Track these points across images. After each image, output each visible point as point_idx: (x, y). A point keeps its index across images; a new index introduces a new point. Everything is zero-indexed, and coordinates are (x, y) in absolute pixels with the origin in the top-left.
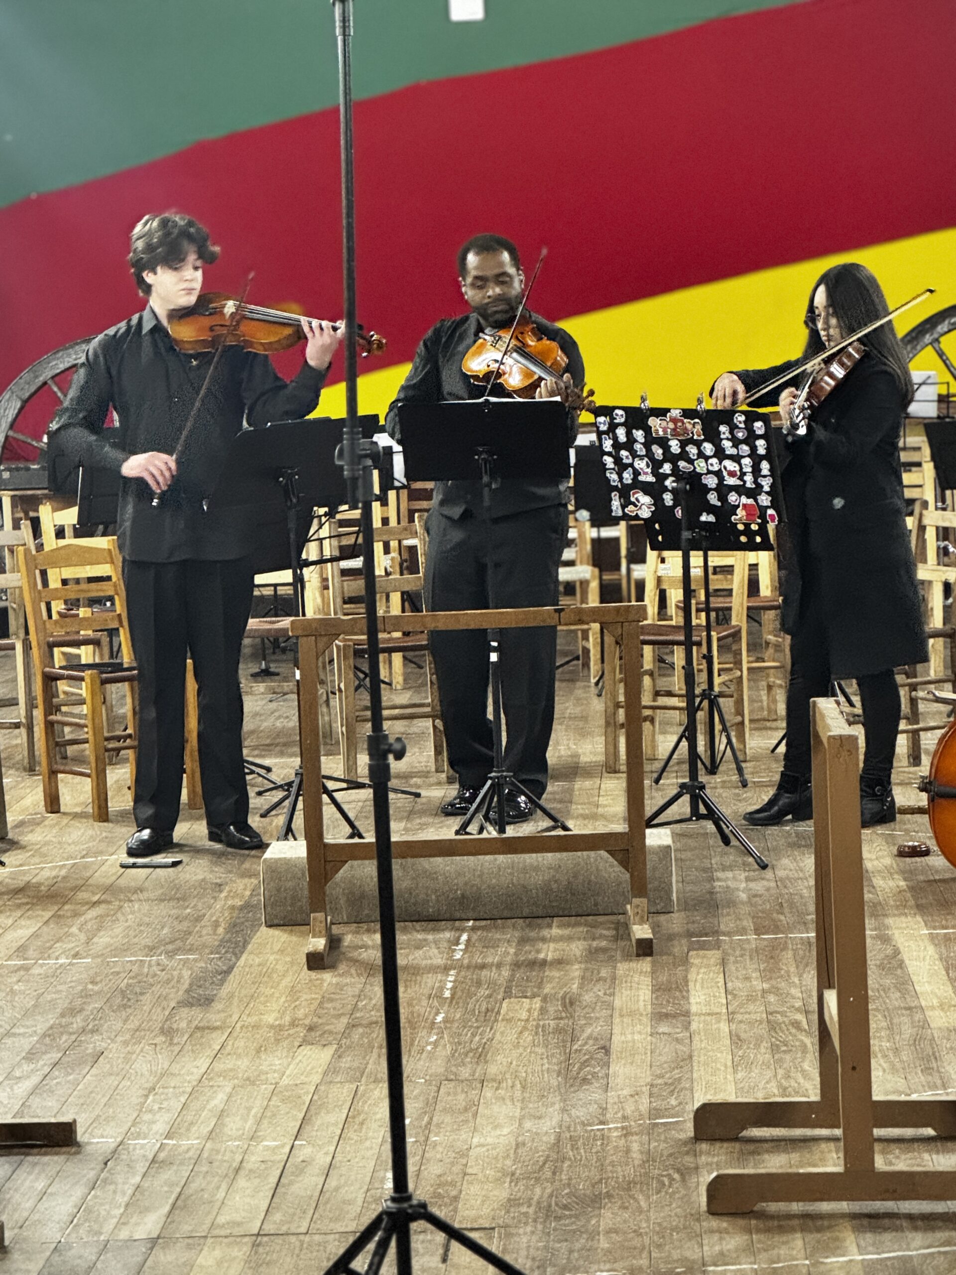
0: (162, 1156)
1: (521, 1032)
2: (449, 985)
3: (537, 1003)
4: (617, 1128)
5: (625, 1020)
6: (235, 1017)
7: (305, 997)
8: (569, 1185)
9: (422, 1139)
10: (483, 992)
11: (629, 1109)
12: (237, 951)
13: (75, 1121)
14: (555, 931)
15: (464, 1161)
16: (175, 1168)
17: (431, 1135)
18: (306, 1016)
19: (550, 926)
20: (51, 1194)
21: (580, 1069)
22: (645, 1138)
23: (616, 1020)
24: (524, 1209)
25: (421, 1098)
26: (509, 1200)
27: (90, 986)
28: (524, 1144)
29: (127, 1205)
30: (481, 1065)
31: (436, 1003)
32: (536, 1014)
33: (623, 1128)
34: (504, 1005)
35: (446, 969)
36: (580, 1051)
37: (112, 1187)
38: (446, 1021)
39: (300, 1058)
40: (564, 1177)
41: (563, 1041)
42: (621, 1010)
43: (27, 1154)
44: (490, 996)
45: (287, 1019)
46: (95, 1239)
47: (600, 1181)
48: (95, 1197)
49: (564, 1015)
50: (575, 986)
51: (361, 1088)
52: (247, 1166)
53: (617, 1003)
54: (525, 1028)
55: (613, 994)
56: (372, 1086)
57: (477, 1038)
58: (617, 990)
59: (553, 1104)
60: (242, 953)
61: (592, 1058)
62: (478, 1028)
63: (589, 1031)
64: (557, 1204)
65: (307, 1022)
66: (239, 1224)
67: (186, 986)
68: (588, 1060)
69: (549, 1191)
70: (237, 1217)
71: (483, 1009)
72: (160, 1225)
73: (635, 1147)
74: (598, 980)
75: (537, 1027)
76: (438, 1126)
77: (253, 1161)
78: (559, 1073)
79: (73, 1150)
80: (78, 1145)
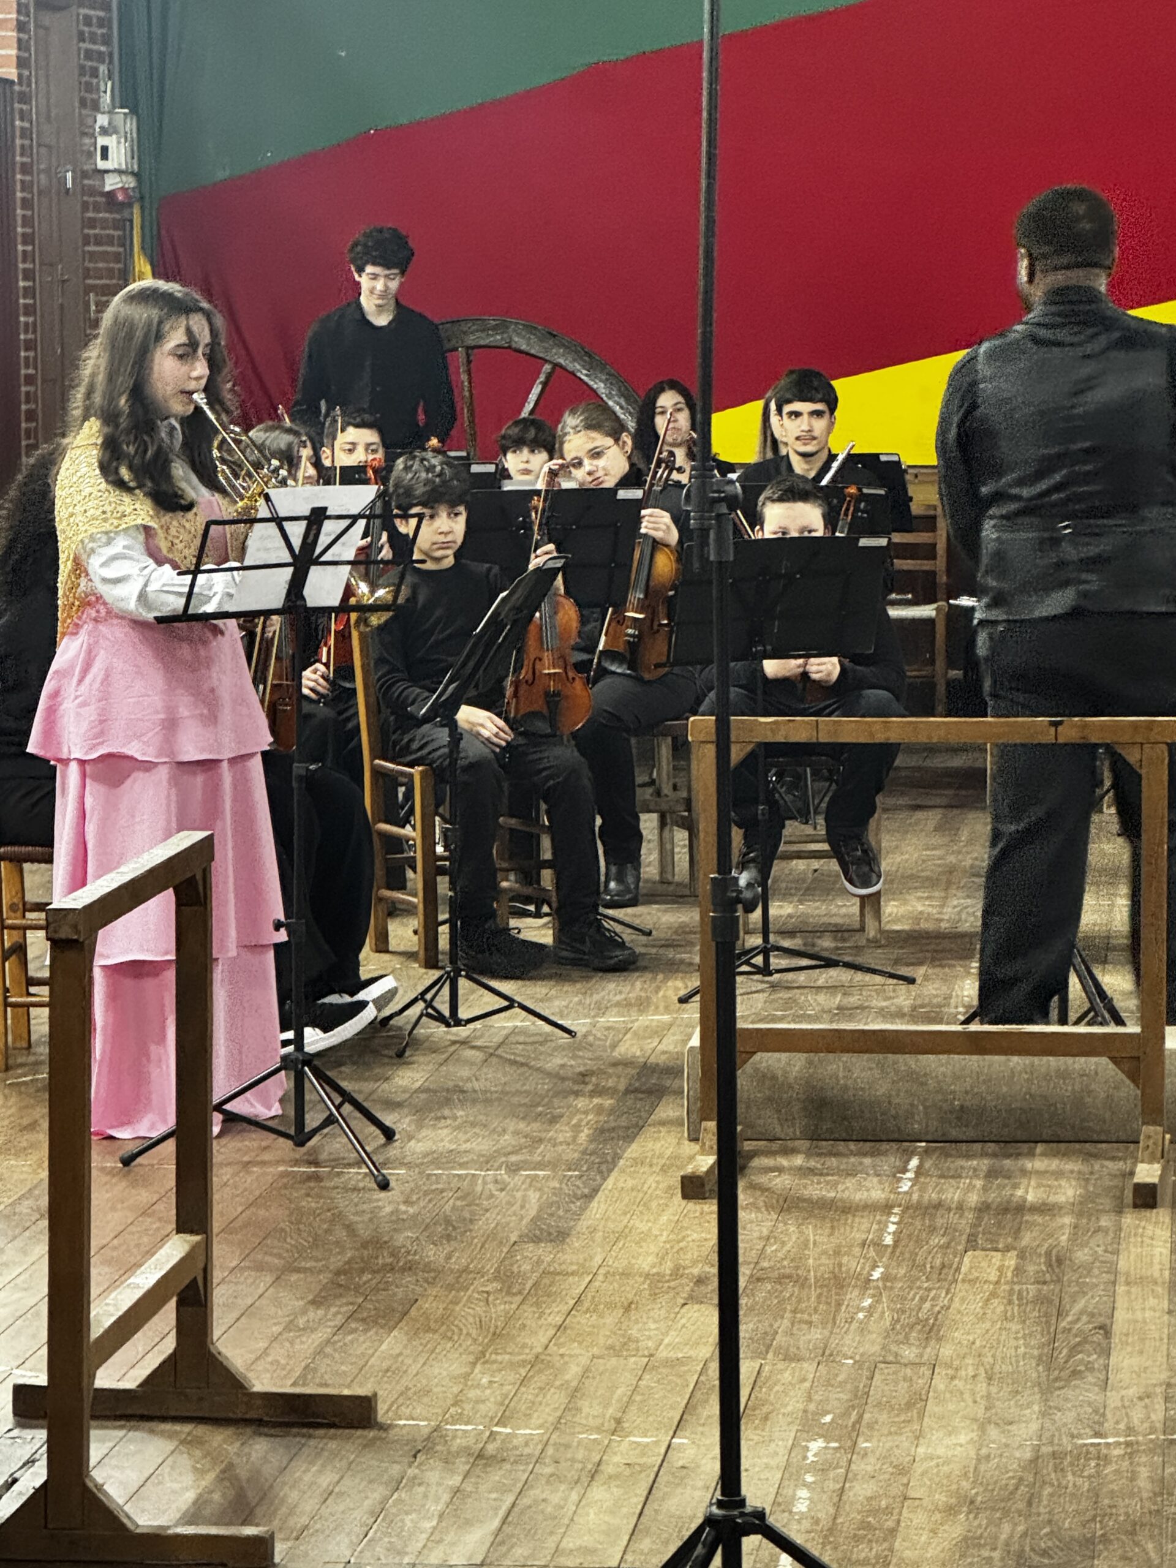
0: (491, 1448)
1: (988, 1300)
2: (892, 1228)
3: (1011, 1260)
4: (1118, 1444)
5: (1133, 1290)
6: (598, 1259)
7: (695, 1236)
8: (1050, 1522)
9: (849, 1443)
10: (936, 1240)
11: (1137, 1415)
12: (604, 1167)
13: (375, 1395)
14: (1038, 1164)
15: (905, 1481)
16: (508, 1466)
17: (861, 1439)
18: (695, 1262)
19: (1031, 1154)
20: (341, 1494)
21: (1070, 1356)
22: (1158, 1459)
23: (1121, 1289)
24: (986, 1553)
25: (849, 1386)
26: (965, 1539)
27: (403, 1208)
28: (988, 1457)
29: (441, 1516)
30: (933, 1343)
31: (872, 1253)
32: (1009, 1274)
33: (1128, 1444)
34: (966, 1260)
35: (887, 1208)
36: (1070, 1330)
37: (421, 1489)
38: (885, 1278)
39: (683, 1321)
40: (1042, 1510)
41: (1046, 1315)
42: (1128, 1274)
43: (310, 1436)
44: (947, 1246)
45: (667, 1267)
46: (397, 1560)
47: (1094, 1517)
48: (400, 1501)
49: (1048, 1277)
50: (1064, 1238)
51: (767, 1368)
52: (608, 1469)
53: (1122, 1265)
54: (993, 1295)
55: (1117, 1252)
56: (781, 1365)
57: (927, 1305)
58: (1123, 1246)
59: (1029, 1405)
60: (610, 1171)
61: (1085, 1341)
62: (929, 1290)
63: (1081, 1304)
64: (1033, 1550)
65: (696, 1271)
66: (593, 1551)
67: (533, 1213)
68: (1079, 1344)
69: (1021, 1528)
70: (587, 1541)
71: (938, 1262)
72: (487, 1545)
73: (1144, 1472)
74: (1098, 1230)
75: (1011, 1292)
76: (870, 1427)
77: (615, 1461)
78: (1039, 1359)
79: (372, 1434)
80: (379, 1427)
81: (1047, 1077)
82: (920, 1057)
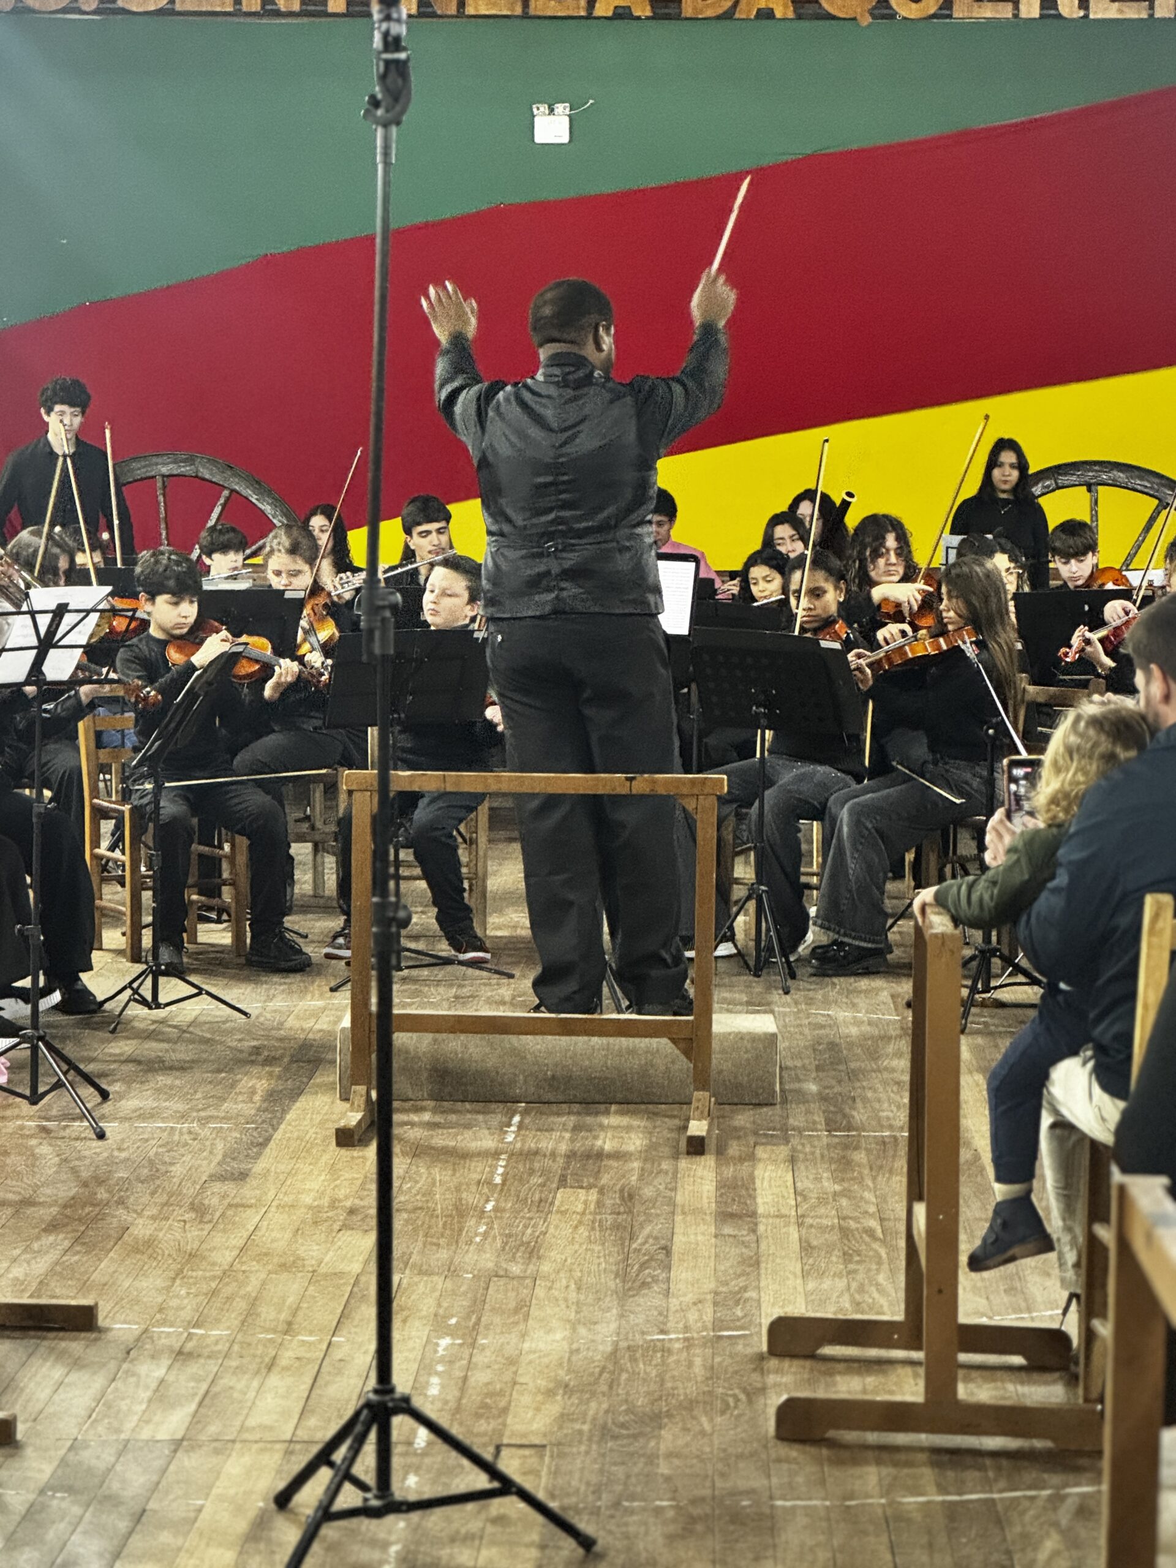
0: (189, 1346)
1: (576, 1227)
2: (500, 1170)
3: (593, 1195)
4: (678, 1339)
5: (688, 1218)
6: (271, 1194)
7: (347, 1176)
8: (626, 1401)
9: (470, 1341)
10: (536, 1180)
11: (692, 1316)
12: (275, 1122)
13: (96, 1304)
14: (614, 1120)
15: (514, 1369)
16: (202, 1361)
17: (479, 1338)
18: (347, 1197)
19: (607, 1113)
20: (69, 1385)
21: (640, 1271)
22: (708, 1351)
23: (678, 1218)
24: (577, 1426)
25: (469, 1295)
26: (562, 1415)
27: (116, 1153)
28: (578, 1350)
29: (150, 1401)
30: (534, 1260)
31: (486, 1190)
32: (592, 1207)
33: (686, 1339)
34: (558, 1196)
35: (496, 1154)
36: (639, 1250)
37: (132, 1380)
38: (496, 1209)
39: (340, 1243)
40: (620, 1391)
41: (621, 1238)
42: (683, 1206)
43: (45, 1338)
44: (543, 1185)
45: (325, 1202)
46: (115, 1437)
47: (660, 1398)
48: (116, 1389)
49: (622, 1209)
50: (634, 1178)
51: (405, 1281)
52: (283, 1362)
53: (679, 1199)
54: (580, 1222)
55: (674, 1189)
56: (416, 1279)
57: (529, 1231)
58: (679, 1185)
59: (609, 1309)
60: (279, 1124)
61: (651, 1259)
62: (531, 1219)
63: (647, 1230)
64: (614, 1423)
65: (348, 1204)
66: (271, 1428)
67: (219, 1157)
68: (648, 1261)
69: (605, 1406)
70: (267, 1420)
71: (537, 1197)
72: (187, 1424)
73: (698, 1361)
74: (659, 1172)
75: (593, 1222)
76: (487, 1327)
77: (287, 1357)
78: (617, 1275)
79: (94, 1335)
80: (100, 1330)
81: (620, 1054)
82: (521, 1037)
